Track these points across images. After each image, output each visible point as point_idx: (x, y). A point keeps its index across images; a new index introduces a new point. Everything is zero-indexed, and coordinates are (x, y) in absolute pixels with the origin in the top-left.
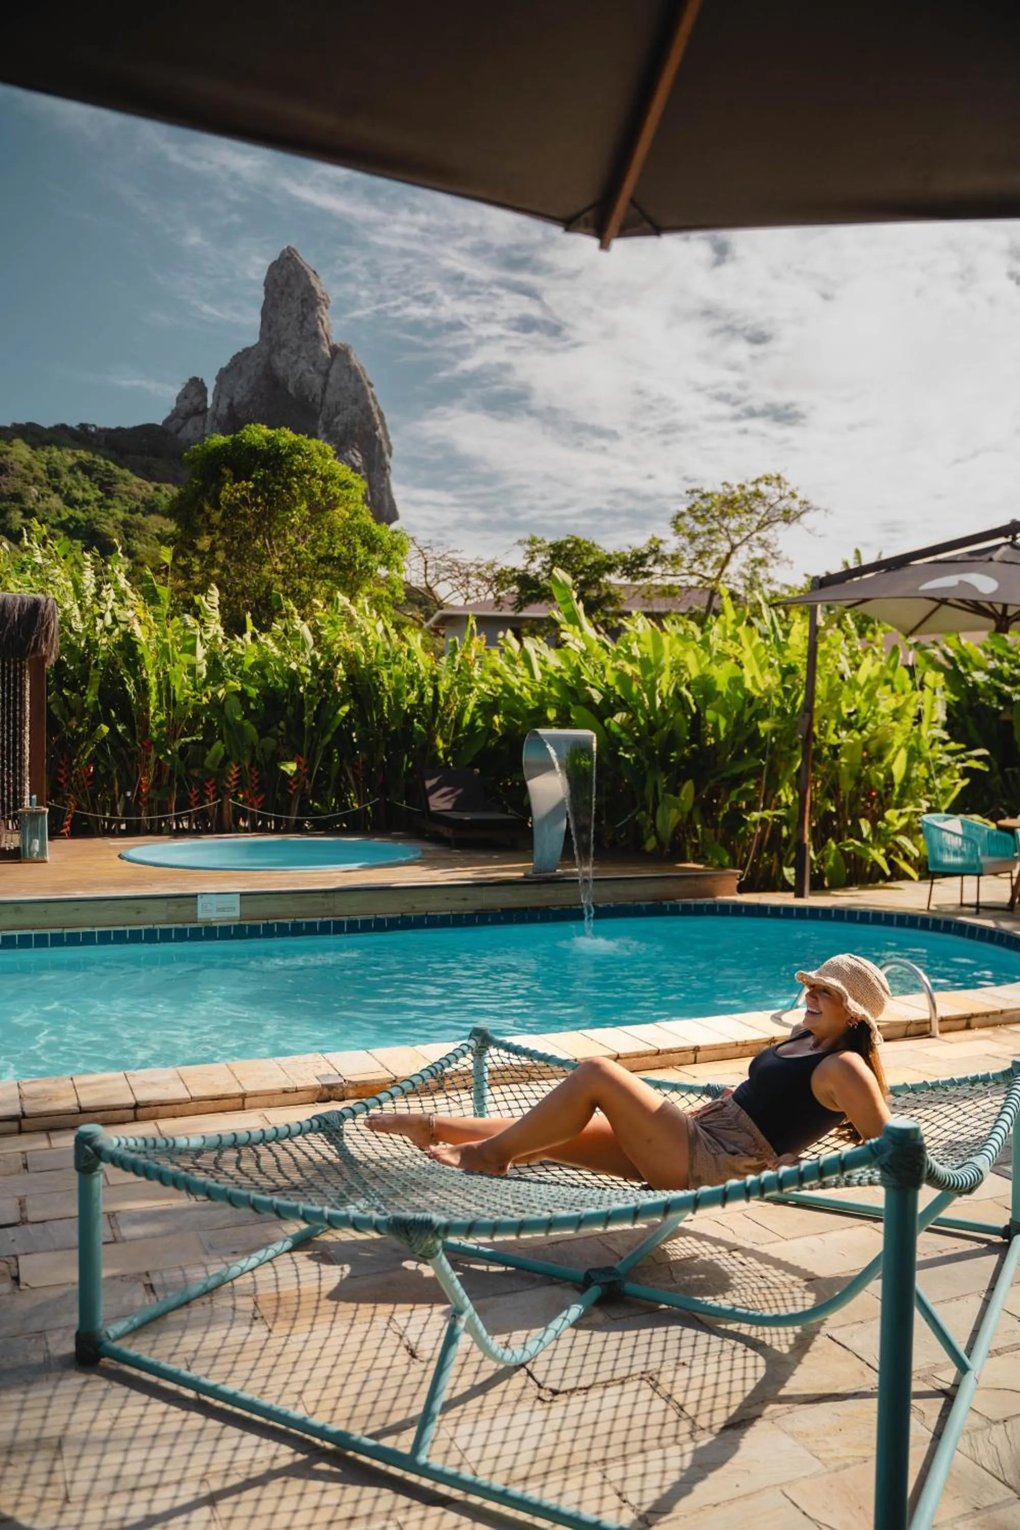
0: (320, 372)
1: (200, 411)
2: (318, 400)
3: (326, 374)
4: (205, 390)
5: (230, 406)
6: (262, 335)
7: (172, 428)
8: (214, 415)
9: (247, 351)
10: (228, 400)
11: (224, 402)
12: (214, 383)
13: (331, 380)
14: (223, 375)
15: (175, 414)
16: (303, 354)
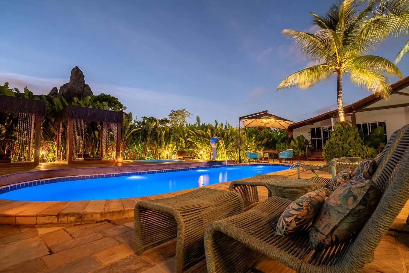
0: (82, 89)
1: (56, 94)
2: (82, 94)
3: (83, 90)
4: (57, 90)
5: (63, 93)
6: (70, 81)
7: (49, 96)
8: (59, 95)
9: (67, 84)
10: (62, 92)
11: (61, 93)
12: (59, 89)
13: (84, 91)
14: (61, 88)
15: (50, 94)
16: (79, 85)
